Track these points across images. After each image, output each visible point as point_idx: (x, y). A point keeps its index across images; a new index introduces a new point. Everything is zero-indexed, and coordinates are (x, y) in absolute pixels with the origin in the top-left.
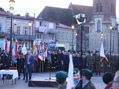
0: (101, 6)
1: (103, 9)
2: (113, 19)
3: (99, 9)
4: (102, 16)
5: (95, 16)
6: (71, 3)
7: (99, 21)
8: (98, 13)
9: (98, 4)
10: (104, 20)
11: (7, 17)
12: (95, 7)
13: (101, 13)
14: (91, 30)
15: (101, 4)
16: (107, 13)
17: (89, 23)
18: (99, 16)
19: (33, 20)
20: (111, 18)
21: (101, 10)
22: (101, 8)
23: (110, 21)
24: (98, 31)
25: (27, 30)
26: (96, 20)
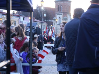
0: (61, 7)
1: (63, 9)
2: (69, 16)
3: (60, 9)
4: (62, 14)
5: (57, 14)
6: (38, 5)
7: (60, 17)
8: (59, 12)
9: (59, 6)
10: (64, 16)
11: (2, 14)
12: (57, 8)
13: (61, 12)
14: (54, 24)
15: (61, 6)
16: (65, 12)
17: (53, 19)
18: (60, 14)
19: (19, 16)
20: (68, 15)
21: (61, 10)
22: (61, 9)
23: (67, 17)
24: (59, 24)
25: (15, 23)
26: (58, 16)
